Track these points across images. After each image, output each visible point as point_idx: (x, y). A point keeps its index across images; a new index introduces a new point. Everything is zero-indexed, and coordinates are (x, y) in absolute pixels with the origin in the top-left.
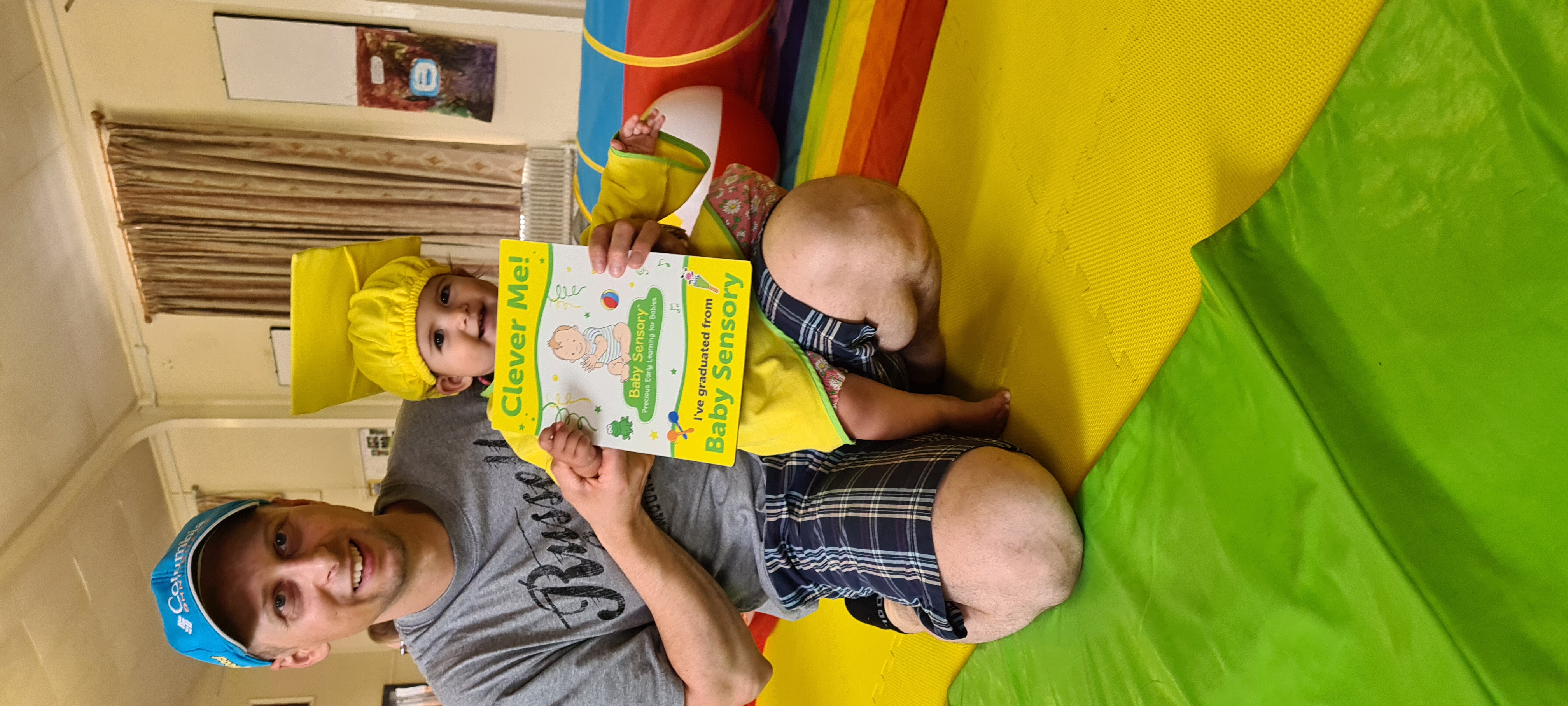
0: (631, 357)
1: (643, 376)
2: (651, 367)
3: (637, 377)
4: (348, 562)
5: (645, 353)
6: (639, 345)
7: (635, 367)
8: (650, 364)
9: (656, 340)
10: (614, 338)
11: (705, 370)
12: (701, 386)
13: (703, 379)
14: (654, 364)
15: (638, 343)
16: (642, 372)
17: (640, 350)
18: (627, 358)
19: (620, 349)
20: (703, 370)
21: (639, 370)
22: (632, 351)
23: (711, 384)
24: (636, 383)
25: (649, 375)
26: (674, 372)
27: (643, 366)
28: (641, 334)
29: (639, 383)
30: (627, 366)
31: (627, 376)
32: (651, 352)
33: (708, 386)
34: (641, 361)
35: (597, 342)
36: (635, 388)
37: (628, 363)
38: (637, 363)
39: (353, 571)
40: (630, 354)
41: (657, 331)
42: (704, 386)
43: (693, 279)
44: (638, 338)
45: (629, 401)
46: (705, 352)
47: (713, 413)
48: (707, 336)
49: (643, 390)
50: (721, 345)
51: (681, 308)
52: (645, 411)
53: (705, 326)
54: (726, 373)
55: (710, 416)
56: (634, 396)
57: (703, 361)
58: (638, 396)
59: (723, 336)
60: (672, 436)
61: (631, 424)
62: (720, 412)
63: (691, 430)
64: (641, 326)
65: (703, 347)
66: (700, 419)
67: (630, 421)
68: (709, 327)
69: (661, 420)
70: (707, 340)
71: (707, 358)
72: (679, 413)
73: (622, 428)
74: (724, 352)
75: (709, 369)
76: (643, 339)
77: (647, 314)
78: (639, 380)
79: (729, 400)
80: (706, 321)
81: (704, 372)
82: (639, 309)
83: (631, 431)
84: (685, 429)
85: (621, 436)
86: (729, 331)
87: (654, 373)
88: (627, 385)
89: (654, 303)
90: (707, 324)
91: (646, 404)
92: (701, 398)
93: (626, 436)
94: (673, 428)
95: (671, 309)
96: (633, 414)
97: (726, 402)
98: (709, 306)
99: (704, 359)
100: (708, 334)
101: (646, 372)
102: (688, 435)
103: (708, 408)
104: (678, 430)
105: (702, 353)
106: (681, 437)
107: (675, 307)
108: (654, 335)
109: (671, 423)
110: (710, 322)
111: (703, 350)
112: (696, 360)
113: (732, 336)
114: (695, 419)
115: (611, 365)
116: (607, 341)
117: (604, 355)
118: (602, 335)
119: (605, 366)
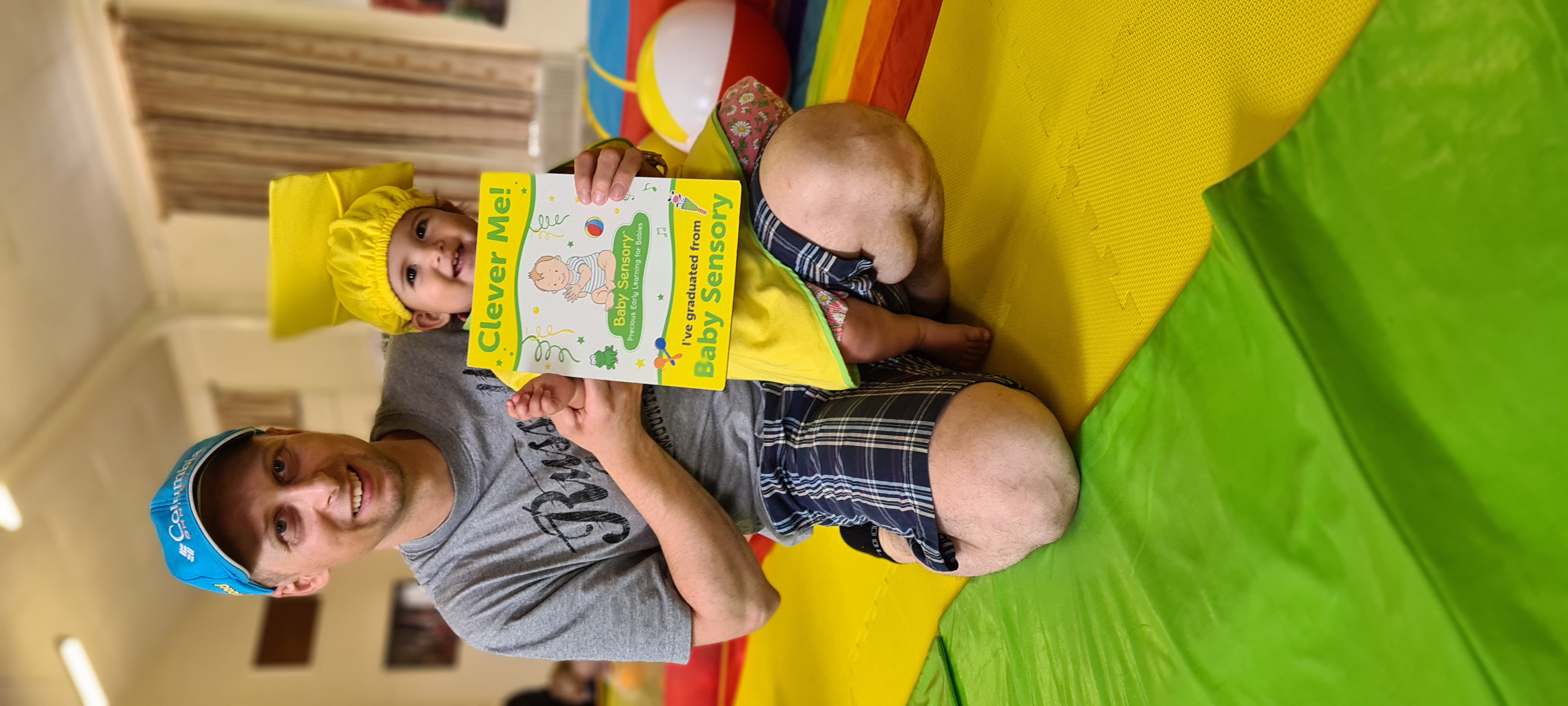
0: (616, 284)
1: (629, 303)
2: (637, 294)
3: (622, 305)
4: (348, 487)
5: (631, 280)
6: (625, 272)
7: (620, 295)
8: (636, 291)
9: (642, 267)
10: (599, 265)
11: (694, 294)
12: (689, 310)
13: (692, 303)
14: (640, 290)
15: (623, 270)
16: (628, 299)
17: (625, 277)
18: (612, 286)
19: (605, 277)
20: (691, 294)
21: (624, 298)
22: (617, 277)
23: (700, 307)
24: (621, 310)
25: (634, 302)
26: (661, 297)
27: (629, 293)
28: (626, 260)
29: (624, 311)
30: (612, 295)
31: (611, 304)
32: (637, 279)
33: (696, 310)
34: (626, 288)
35: (580, 272)
36: (620, 316)
37: (613, 291)
38: (622, 291)
39: (352, 496)
40: (615, 282)
41: (644, 257)
42: (693, 311)
43: (681, 202)
44: (623, 265)
45: (614, 330)
46: (693, 276)
47: (702, 337)
48: (695, 259)
49: (628, 318)
50: (710, 268)
51: (668, 232)
52: (630, 339)
53: (693, 249)
54: (715, 296)
55: (700, 340)
56: (619, 324)
57: (691, 285)
58: (623, 324)
59: (712, 258)
60: (659, 363)
61: (616, 354)
62: (710, 335)
63: (680, 356)
64: (626, 253)
65: (691, 270)
66: (689, 344)
67: (614, 350)
68: (697, 249)
69: (647, 348)
70: (696, 264)
71: (695, 282)
72: (666, 340)
73: (607, 357)
74: (713, 274)
75: (698, 292)
76: (628, 265)
77: (633, 240)
78: (624, 307)
79: (718, 323)
80: (694, 244)
81: (692, 296)
82: (625, 236)
83: (616, 360)
84: (672, 356)
85: (605, 367)
86: (718, 253)
87: (640, 299)
88: (612, 313)
89: (640, 228)
90: (696, 247)
91: (632, 332)
92: (691, 323)
93: (611, 366)
94: (660, 355)
95: (658, 234)
96: (617, 342)
97: (716, 326)
98: (697, 228)
99: (692, 283)
100: (697, 257)
101: (631, 299)
102: (676, 360)
103: (697, 333)
104: (665, 357)
105: (690, 276)
106: (668, 363)
107: (661, 231)
108: (640, 261)
109: (658, 351)
110: (698, 245)
111: (691, 273)
112: (684, 284)
113: (721, 257)
114: (683, 344)
115: (595, 294)
116: (591, 270)
117: (588, 284)
118: (585, 264)
119: (589, 295)
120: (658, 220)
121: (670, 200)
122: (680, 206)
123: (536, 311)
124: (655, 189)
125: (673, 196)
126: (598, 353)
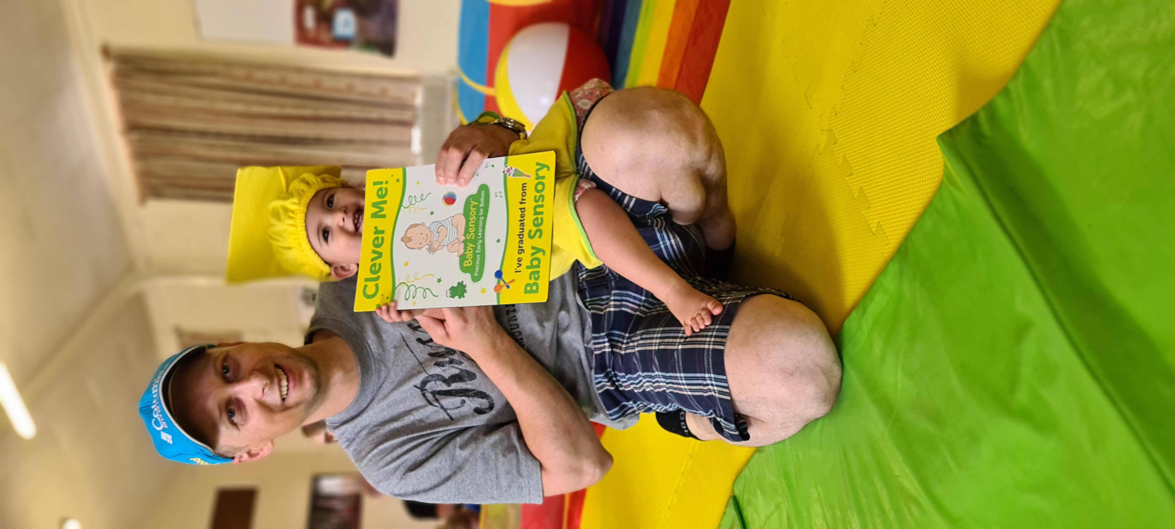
0: (465, 236)
1: (475, 249)
2: (481, 241)
3: (469, 251)
4: (276, 380)
5: (476, 232)
6: (471, 227)
7: (468, 244)
8: (480, 239)
9: (484, 221)
10: (452, 225)
11: (523, 235)
12: (520, 247)
13: (521, 242)
14: (483, 239)
15: (471, 225)
16: (474, 246)
17: (472, 230)
18: (463, 238)
19: (457, 233)
20: (521, 235)
21: (471, 245)
22: (466, 232)
23: (528, 243)
24: (469, 254)
25: (479, 247)
26: (498, 241)
27: (475, 242)
28: (473, 219)
29: (471, 255)
30: (462, 245)
31: (462, 251)
32: (480, 230)
33: (525, 246)
34: (473, 238)
35: (439, 231)
36: (468, 259)
37: (463, 242)
38: (471, 241)
39: (280, 386)
40: (465, 235)
41: (485, 215)
42: (522, 247)
43: (512, 172)
44: (471, 222)
45: (464, 269)
46: (522, 222)
47: (529, 264)
48: (523, 210)
49: (474, 259)
50: (535, 214)
51: (503, 194)
52: (476, 274)
53: (521, 203)
54: (538, 234)
55: (528, 267)
56: (468, 265)
57: (521, 229)
58: (471, 264)
59: (536, 207)
60: (498, 289)
61: (465, 286)
62: (535, 263)
63: (513, 281)
64: (473, 213)
65: (520, 218)
66: (520, 271)
67: (464, 284)
68: (525, 203)
69: (489, 279)
70: (524, 213)
71: (523, 226)
72: (503, 271)
73: (459, 290)
74: (537, 219)
75: (526, 234)
76: (474, 222)
77: (477, 204)
78: (471, 252)
79: (541, 253)
80: (523, 200)
81: (521, 236)
82: (472, 202)
83: (465, 291)
84: (507, 281)
85: (457, 297)
86: (540, 203)
87: (483, 245)
88: (462, 258)
89: (483, 195)
90: (523, 201)
91: (477, 269)
92: (520, 256)
93: (461, 296)
94: (499, 283)
95: (496, 196)
96: (466, 278)
97: (539, 255)
98: (524, 188)
99: (521, 227)
100: (524, 208)
101: (477, 246)
102: (510, 285)
103: (526, 262)
104: (502, 283)
105: (520, 223)
106: (505, 288)
107: (498, 194)
108: (483, 218)
109: (496, 280)
110: (525, 200)
111: (520, 221)
112: (515, 229)
113: (542, 206)
114: (516, 272)
115: (450, 246)
116: (447, 229)
117: (445, 239)
118: (443, 225)
119: (445, 247)
120: (496, 187)
121: (504, 172)
122: (511, 175)
123: (406, 264)
124: (493, 166)
125: (506, 169)
126: (453, 287)
